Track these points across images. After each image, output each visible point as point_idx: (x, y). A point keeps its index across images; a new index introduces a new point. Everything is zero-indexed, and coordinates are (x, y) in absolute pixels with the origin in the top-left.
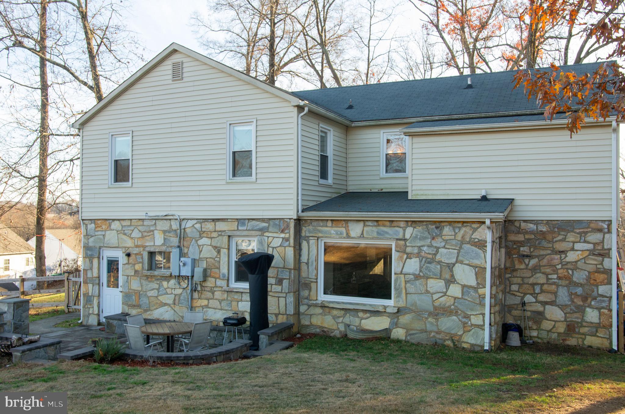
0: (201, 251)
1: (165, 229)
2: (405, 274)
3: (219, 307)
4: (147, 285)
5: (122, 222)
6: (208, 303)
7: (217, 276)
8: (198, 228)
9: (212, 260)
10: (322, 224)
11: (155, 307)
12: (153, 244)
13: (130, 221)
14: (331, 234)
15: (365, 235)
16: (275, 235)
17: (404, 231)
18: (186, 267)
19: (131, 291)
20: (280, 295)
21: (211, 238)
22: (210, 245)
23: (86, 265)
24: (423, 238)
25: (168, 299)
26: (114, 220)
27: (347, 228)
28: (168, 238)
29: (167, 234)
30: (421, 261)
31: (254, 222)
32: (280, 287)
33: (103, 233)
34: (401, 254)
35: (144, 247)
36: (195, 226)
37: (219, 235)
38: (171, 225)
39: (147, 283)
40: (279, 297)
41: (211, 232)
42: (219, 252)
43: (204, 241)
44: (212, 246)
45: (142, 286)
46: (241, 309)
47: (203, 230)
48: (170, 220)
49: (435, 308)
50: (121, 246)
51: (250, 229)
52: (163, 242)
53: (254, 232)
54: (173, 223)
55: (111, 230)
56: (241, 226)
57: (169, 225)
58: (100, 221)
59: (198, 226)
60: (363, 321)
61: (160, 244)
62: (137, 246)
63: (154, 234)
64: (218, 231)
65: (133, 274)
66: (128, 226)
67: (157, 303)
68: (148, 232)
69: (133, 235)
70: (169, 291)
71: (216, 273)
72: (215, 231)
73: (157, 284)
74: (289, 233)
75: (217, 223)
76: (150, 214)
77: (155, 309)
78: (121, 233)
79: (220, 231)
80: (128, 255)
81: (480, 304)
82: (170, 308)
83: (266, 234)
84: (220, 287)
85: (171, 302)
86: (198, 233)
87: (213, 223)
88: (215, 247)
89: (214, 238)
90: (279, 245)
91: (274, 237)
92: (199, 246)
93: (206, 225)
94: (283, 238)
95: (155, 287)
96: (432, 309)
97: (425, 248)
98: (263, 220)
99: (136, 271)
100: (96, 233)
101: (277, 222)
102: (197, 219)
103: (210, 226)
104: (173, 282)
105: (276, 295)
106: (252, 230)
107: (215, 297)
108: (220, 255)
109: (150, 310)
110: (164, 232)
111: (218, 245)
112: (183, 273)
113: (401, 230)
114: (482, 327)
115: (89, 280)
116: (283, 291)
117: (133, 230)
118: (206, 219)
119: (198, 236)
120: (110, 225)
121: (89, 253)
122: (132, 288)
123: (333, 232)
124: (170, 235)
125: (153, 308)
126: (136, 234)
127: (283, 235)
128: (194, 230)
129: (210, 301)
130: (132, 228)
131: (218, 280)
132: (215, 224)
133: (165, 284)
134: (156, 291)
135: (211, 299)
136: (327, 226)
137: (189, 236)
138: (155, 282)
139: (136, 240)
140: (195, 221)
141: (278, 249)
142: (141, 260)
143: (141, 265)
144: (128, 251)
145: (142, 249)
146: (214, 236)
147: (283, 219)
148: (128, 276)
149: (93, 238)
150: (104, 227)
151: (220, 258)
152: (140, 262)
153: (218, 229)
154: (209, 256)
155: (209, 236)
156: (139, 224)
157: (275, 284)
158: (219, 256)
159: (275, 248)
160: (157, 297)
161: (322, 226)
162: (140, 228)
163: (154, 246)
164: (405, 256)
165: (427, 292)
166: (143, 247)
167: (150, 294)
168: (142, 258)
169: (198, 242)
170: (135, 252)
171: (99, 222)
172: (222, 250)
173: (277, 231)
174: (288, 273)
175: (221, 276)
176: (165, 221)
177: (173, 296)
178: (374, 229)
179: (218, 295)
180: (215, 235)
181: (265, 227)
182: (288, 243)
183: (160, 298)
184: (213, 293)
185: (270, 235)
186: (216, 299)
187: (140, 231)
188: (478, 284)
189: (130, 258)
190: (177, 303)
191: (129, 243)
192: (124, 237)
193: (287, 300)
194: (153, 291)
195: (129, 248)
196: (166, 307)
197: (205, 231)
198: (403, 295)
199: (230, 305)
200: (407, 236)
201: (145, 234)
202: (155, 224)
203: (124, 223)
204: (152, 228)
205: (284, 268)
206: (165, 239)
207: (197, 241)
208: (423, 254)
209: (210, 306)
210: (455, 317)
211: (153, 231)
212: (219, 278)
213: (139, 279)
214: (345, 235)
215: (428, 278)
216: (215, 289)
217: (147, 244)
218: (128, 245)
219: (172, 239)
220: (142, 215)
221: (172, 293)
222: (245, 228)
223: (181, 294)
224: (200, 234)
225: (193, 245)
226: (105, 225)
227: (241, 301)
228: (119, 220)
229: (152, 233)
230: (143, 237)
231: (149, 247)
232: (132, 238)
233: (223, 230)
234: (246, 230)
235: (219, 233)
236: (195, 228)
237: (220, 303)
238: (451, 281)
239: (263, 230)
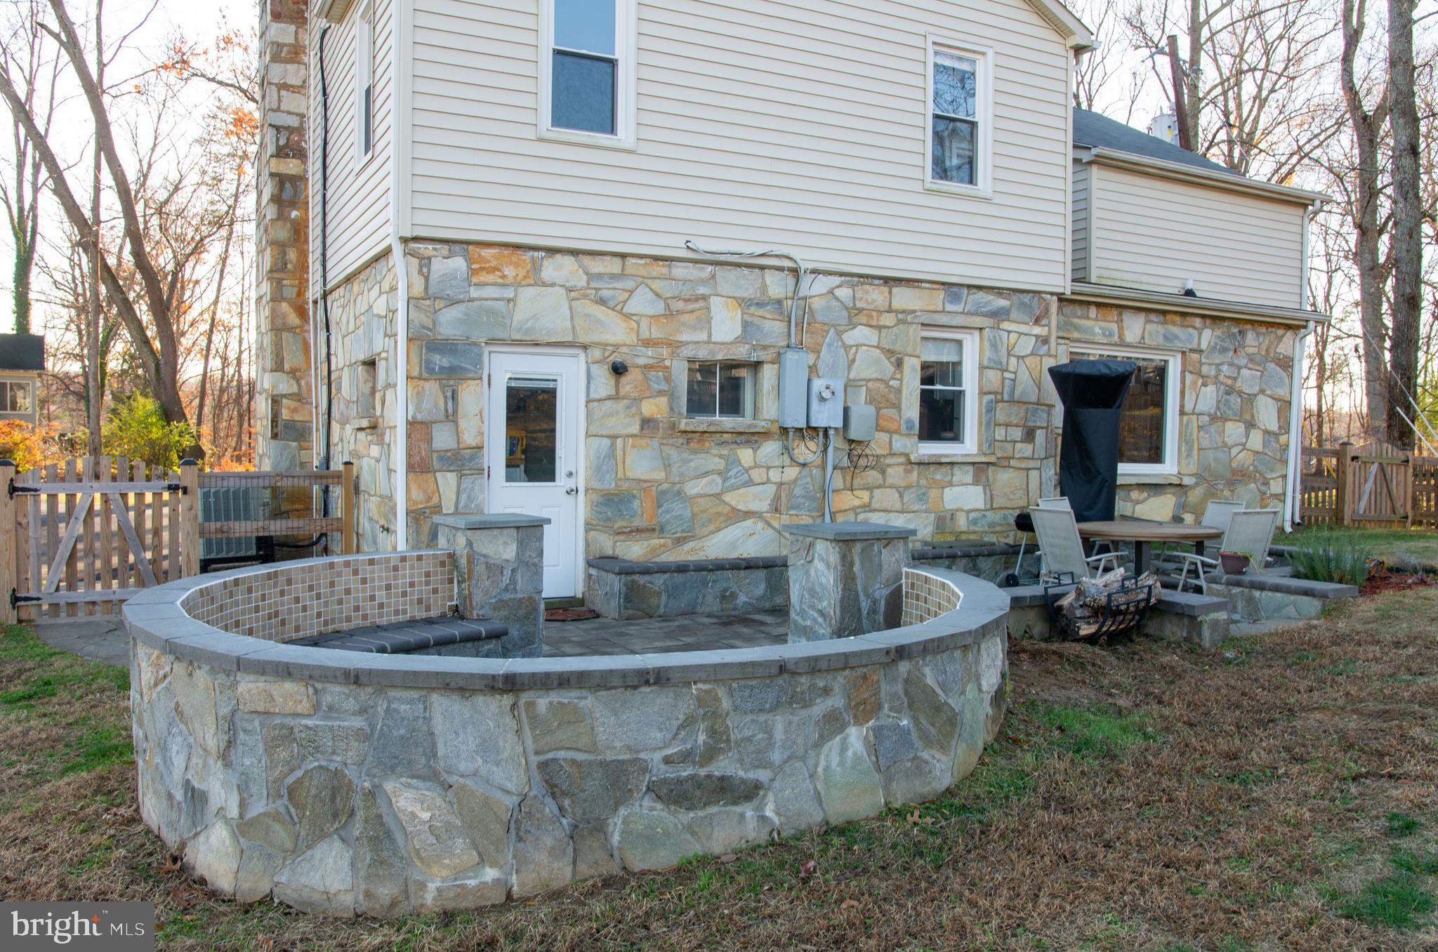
0: (853, 361)
1: (745, 295)
2: (1199, 414)
3: (898, 506)
4: (685, 461)
5: (587, 260)
6: (871, 497)
7: (894, 426)
8: (843, 300)
9: (882, 386)
10: (1079, 313)
11: (711, 527)
12: (704, 337)
13: (618, 261)
14: (1093, 333)
15: (1147, 341)
16: (1023, 329)
17: (1200, 334)
18: (829, 405)
19: (625, 485)
20: (1031, 464)
21: (880, 328)
22: (878, 347)
23: (426, 405)
24: (1224, 350)
25: (757, 499)
26: (552, 251)
27: (1120, 321)
28: (756, 321)
29: (752, 310)
30: (1218, 391)
31: (981, 296)
32: (1029, 447)
33: (509, 293)
34: (1195, 377)
35: (674, 345)
36: (837, 292)
37: (900, 322)
38: (764, 287)
39: (685, 455)
40: (1028, 469)
41: (880, 312)
42: (899, 364)
43: (860, 334)
44: (882, 349)
45: (667, 466)
46: (948, 506)
47: (859, 305)
48: (762, 268)
49: (1234, 472)
50: (582, 339)
51: (973, 310)
52: (738, 331)
53: (979, 319)
54: (770, 277)
55: (544, 284)
56: (951, 302)
57: (758, 285)
58: (492, 251)
59: (844, 293)
60: (1138, 507)
61: (729, 338)
62: (647, 343)
63: (708, 309)
64: (897, 312)
65: (635, 429)
66: (613, 277)
67: (719, 514)
68: (687, 300)
69: (633, 306)
70: (757, 475)
71: (890, 419)
72: (890, 311)
73: (720, 456)
74: (1048, 325)
75: (895, 290)
76: (702, 245)
77: (712, 532)
78: (585, 296)
79: (903, 312)
80: (618, 370)
81: (1281, 460)
82: (760, 525)
83: (1006, 325)
84: (902, 454)
85: (763, 506)
86: (845, 313)
87: (886, 289)
88: (888, 351)
89: (884, 327)
90: (1029, 352)
91: (1021, 334)
92: (847, 347)
93: (867, 292)
94: (1037, 336)
95: (710, 468)
96: (1229, 475)
97: (1225, 368)
98: (999, 291)
99: (647, 423)
100: (474, 293)
101: (1026, 298)
102: (841, 274)
103: (877, 296)
104: (771, 448)
105: (1023, 466)
106: (977, 314)
107: (889, 481)
108: (902, 372)
109: (693, 538)
110: (745, 303)
111: (897, 348)
112: (819, 420)
113: (1195, 332)
114: (1281, 497)
115: (441, 459)
116: (1036, 456)
117: (631, 292)
118: (867, 276)
119: (845, 321)
120: (536, 268)
121: (440, 361)
122: (630, 475)
123: (1097, 330)
124: (761, 312)
125: (706, 531)
126: (642, 303)
127: (1037, 330)
128: (834, 303)
129: (877, 492)
130: (630, 284)
131: (895, 437)
132: (890, 293)
133: (746, 455)
134: (715, 476)
135: (878, 488)
136: (1088, 318)
137: (820, 318)
138: (715, 452)
139: (644, 323)
140: (837, 280)
141: (1028, 360)
142: (664, 387)
143: (663, 401)
144: (617, 358)
145: (665, 352)
146: (888, 323)
147: (1039, 292)
148: (613, 437)
149: (461, 308)
150: (510, 271)
151: (901, 380)
152: (661, 393)
153: (896, 304)
154: (874, 376)
155: (874, 323)
156: (654, 274)
157: (1022, 441)
158: (898, 376)
159: (1023, 357)
160: (718, 496)
161: (1080, 317)
162: (657, 285)
163: (709, 342)
164: (1200, 381)
165: (1225, 445)
166: (669, 344)
167: (693, 488)
168: (668, 379)
169: (845, 336)
170: (641, 361)
171: (487, 253)
172: (906, 359)
173: (1026, 319)
174: (1045, 415)
175: (903, 426)
176: (746, 271)
177: (774, 488)
178: (1160, 328)
179: (895, 474)
180: (888, 320)
181: (1003, 308)
182: (1046, 347)
183: (728, 498)
184: (883, 472)
185: (1013, 327)
186: (891, 487)
187: (657, 295)
188: (1280, 427)
189: (624, 380)
190: (783, 509)
191: (616, 332)
192: (598, 311)
193: (1044, 474)
194: (705, 481)
195: (617, 346)
196: (749, 522)
197: (863, 309)
198: (1195, 452)
199: (922, 497)
200: (1204, 346)
201: (680, 305)
202: (713, 277)
203: (597, 266)
204: (702, 290)
205: (1038, 403)
206: (745, 325)
207: (839, 334)
208: (1221, 378)
209: (875, 505)
210: (1253, 485)
211: (704, 298)
212: (898, 432)
213: (655, 443)
214: (1116, 338)
215: (1227, 420)
216: (888, 461)
217: (684, 337)
218: (611, 339)
219: (767, 325)
220: (672, 245)
221: (768, 481)
222: (959, 308)
223: (796, 480)
224: (850, 318)
225: (830, 345)
226: (517, 266)
227: (951, 484)
228: (574, 253)
229: (701, 304)
230: (670, 314)
231: (691, 347)
232: (628, 316)
233: (911, 308)
234: (963, 313)
235: (900, 316)
236: (837, 299)
237: (901, 496)
238: (1251, 425)
239: (998, 315)
